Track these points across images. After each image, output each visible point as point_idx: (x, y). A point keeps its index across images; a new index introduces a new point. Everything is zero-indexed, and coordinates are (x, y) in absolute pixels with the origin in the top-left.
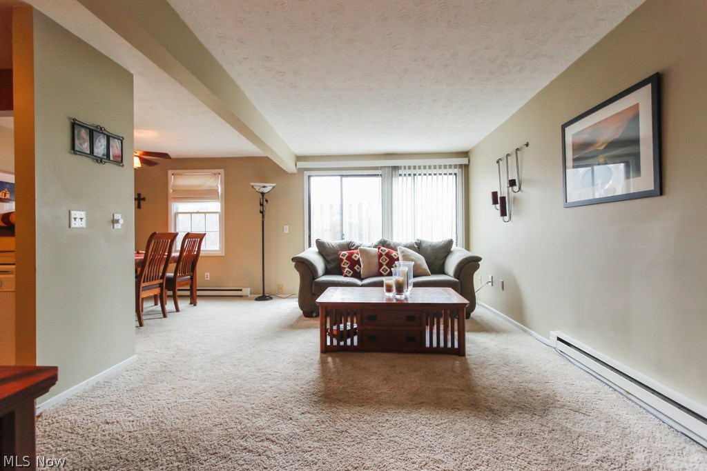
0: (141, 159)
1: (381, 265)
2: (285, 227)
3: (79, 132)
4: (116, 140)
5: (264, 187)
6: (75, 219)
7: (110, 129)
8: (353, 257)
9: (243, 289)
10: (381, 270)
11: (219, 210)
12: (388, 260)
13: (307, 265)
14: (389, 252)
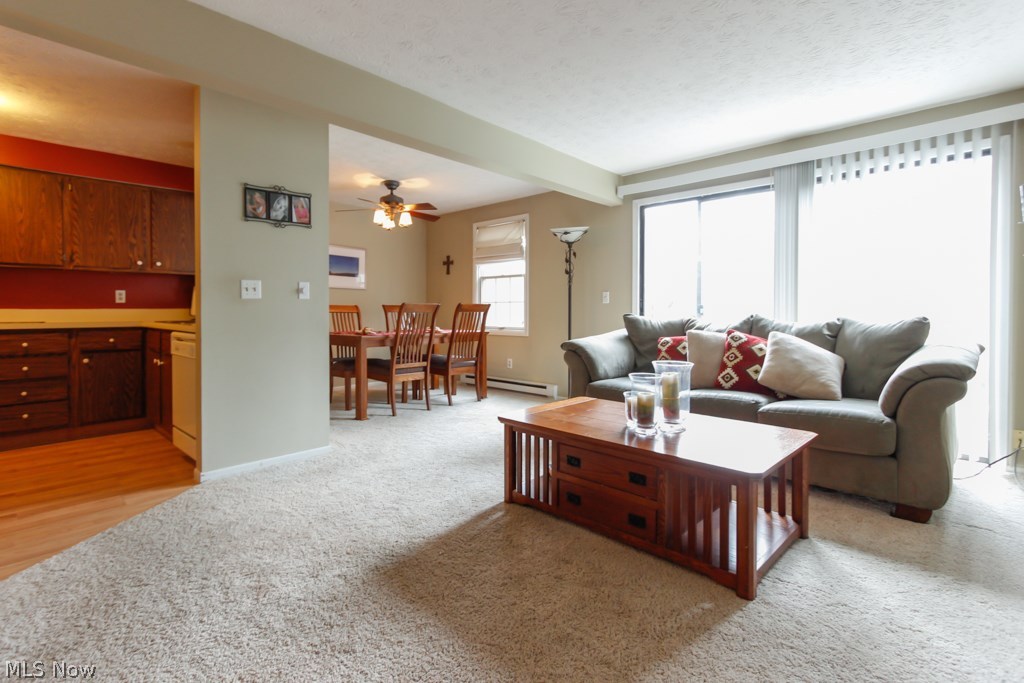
0: (413, 214)
1: (724, 366)
2: (604, 294)
3: (252, 197)
4: (302, 199)
5: (566, 233)
6: (247, 289)
7: (291, 186)
8: (679, 348)
9: (548, 386)
10: (720, 379)
11: (523, 272)
12: (740, 358)
13: (580, 356)
14: (747, 343)
